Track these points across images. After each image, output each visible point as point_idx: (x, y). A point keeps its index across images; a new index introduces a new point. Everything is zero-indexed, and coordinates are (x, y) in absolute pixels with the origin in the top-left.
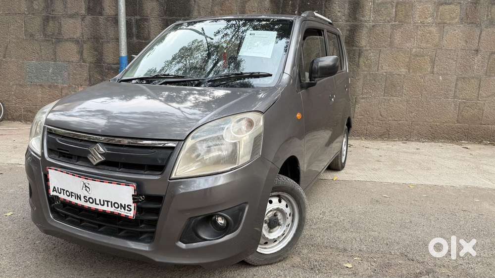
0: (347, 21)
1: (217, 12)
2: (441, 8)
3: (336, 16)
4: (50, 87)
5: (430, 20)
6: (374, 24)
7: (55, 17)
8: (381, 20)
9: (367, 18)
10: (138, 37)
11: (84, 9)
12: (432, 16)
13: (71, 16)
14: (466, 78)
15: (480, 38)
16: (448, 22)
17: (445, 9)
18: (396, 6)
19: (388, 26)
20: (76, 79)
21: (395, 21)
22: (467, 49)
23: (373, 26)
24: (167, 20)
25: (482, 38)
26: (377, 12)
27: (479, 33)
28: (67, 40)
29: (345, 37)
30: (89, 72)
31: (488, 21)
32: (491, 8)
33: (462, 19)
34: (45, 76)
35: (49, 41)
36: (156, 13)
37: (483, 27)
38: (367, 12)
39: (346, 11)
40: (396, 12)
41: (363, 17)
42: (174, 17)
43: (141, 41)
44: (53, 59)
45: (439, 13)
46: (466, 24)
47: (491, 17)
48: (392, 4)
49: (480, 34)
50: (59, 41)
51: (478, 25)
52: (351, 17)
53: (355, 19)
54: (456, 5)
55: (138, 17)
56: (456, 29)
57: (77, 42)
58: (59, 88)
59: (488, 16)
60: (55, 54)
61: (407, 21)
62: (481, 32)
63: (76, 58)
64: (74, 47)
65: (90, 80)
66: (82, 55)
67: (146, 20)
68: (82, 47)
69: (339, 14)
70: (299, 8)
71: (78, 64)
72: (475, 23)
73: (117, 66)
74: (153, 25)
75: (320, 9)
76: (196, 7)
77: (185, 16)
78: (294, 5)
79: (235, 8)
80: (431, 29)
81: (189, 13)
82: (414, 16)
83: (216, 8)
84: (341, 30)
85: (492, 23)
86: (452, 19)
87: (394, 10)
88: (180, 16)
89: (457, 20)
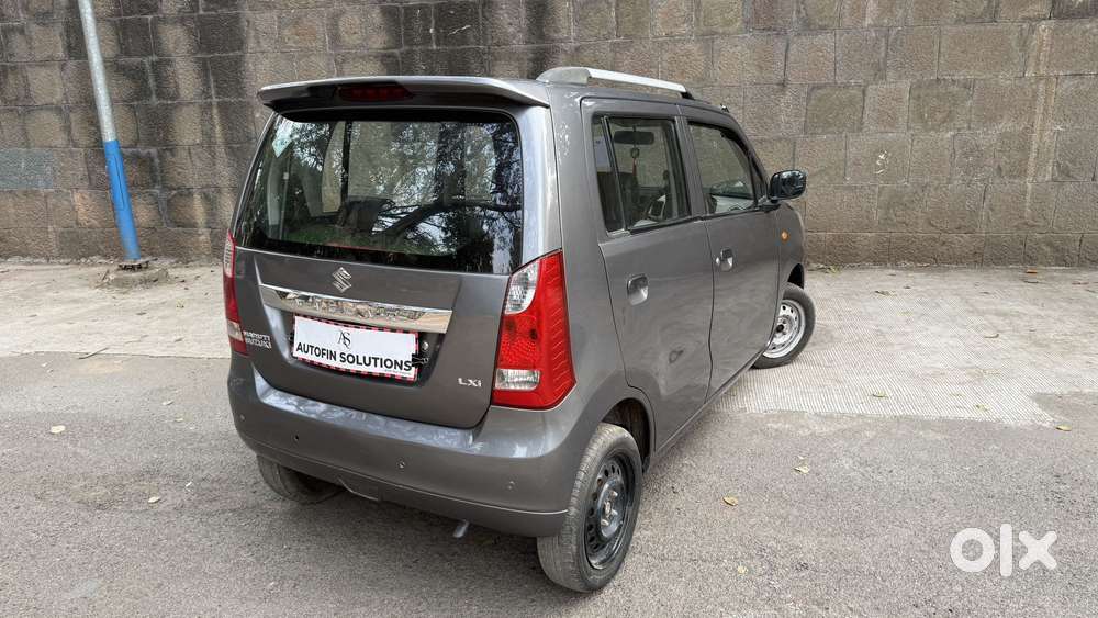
0: (527, 43)
1: (288, 39)
2: (704, 3)
3: (506, 33)
4: (25, 194)
5: (684, 29)
6: (577, 44)
7: (15, 67)
8: (590, 36)
9: (563, 34)
10: (160, 95)
11: (61, 49)
12: (687, 20)
13: (44, 63)
14: (765, 141)
15: (786, 58)
16: (721, 31)
17: (713, 6)
18: (617, 5)
19: (606, 46)
20: (66, 178)
21: (618, 37)
22: (762, 81)
23: (577, 49)
24: (204, 59)
25: (792, 58)
26: (581, 19)
27: (783, 49)
28: (41, 108)
30: (87, 163)
31: (801, 23)
33: (747, 23)
34: (15, 174)
35: (12, 110)
36: (184, 48)
37: (791, 35)
38: (563, 23)
39: (524, 22)
40: (617, 17)
41: (555, 32)
42: (217, 54)
43: (165, 102)
44: (23, 143)
45: (702, 14)
46: (756, 32)
47: (807, 15)
48: (609, 3)
49: (787, 50)
50: (29, 110)
51: (780, 33)
52: (533, 34)
53: (542, 37)
55: (154, 58)
56: (737, 43)
57: (58, 110)
58: (40, 195)
59: (799, 12)
60: (25, 133)
61: (640, 34)
62: (788, 45)
63: (60, 140)
64: (53, 120)
65: (90, 178)
66: (70, 132)
67: (169, 63)
68: (67, 119)
69: (511, 29)
70: (436, 23)
71: (66, 150)
72: (774, 29)
73: (130, 150)
74: (181, 71)
75: (474, 20)
76: (252, 33)
77: (234, 50)
78: (425, 17)
79: (321, 28)
80: (689, 46)
81: (240, 44)
82: (653, 23)
83: (286, 32)
84: (518, 60)
85: (809, 25)
86: (728, 23)
87: (613, 14)
88: (227, 51)
89: (737, 25)
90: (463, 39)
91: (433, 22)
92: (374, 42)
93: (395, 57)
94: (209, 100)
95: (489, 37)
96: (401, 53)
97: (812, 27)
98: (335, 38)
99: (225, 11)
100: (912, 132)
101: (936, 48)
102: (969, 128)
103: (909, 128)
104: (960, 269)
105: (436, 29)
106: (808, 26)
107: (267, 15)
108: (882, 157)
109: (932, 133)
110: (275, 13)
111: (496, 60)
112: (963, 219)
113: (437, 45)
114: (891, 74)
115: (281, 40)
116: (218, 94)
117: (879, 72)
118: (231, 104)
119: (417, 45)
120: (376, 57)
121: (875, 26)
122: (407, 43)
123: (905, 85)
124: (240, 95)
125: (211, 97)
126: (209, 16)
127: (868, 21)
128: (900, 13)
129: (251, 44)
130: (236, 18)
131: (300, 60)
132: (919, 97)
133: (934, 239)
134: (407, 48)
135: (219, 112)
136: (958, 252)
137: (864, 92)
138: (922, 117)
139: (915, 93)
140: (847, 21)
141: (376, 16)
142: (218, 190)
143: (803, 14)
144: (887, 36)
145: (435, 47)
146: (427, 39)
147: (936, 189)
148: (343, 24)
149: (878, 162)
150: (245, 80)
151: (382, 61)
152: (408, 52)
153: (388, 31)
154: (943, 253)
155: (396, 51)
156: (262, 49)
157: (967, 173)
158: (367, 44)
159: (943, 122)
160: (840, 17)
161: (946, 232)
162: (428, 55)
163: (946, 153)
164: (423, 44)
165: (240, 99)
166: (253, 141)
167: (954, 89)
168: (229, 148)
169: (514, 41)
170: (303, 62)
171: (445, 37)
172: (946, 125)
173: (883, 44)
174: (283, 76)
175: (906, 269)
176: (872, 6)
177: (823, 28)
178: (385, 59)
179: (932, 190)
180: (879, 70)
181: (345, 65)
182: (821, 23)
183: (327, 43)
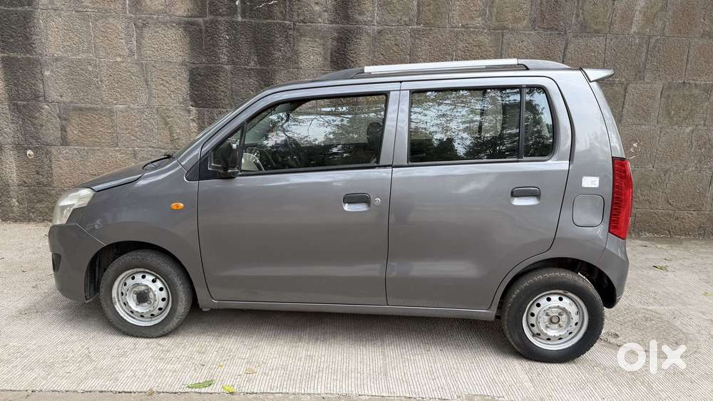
0: (332, 22)
3: (313, 12)
5: (478, 22)
6: (380, 28)
8: (392, 21)
9: (367, 18)
12: (483, 14)
16: (510, 27)
17: (505, 3)
19: (406, 31)
21: (418, 24)
23: (380, 32)
26: (385, 5)
27: (562, 48)
29: (329, 51)
31: (579, 25)
33: (534, 21)
37: (570, 36)
38: (367, 6)
39: (330, 3)
40: (418, 5)
41: (360, 14)
42: (2, 7)
45: (495, 10)
46: (541, 31)
47: (584, 19)
49: (565, 49)
51: (562, 33)
52: (339, 15)
53: (347, 18)
56: (524, 39)
59: (577, 16)
61: (438, 23)
62: (567, 45)
69: (317, 8)
72: (556, 29)
77: (22, 5)
80: (481, 38)
82: (451, 15)
84: (323, 38)
85: (585, 27)
86: (517, 20)
87: (415, 3)
88: (16, 6)
89: (525, 22)
90: (269, 13)
92: (177, 9)
93: (198, 25)
95: (295, 14)
96: (205, 22)
97: (588, 30)
100: (660, 125)
101: (685, 57)
102: (705, 125)
103: (658, 122)
104: (690, 240)
105: (242, 2)
106: (584, 29)
108: (635, 145)
109: (676, 127)
111: (301, 35)
112: (693, 199)
113: (244, 16)
114: (648, 75)
117: (639, 74)
118: (18, 60)
119: (222, 16)
120: (179, 24)
121: (638, 33)
122: (211, 13)
123: (658, 86)
124: (28, 51)
127: (634, 29)
128: (659, 24)
131: (97, 20)
132: (669, 96)
133: (670, 215)
134: (212, 17)
135: (4, 67)
136: (687, 226)
137: (626, 89)
138: (669, 113)
139: (666, 93)
140: (616, 28)
143: (581, 18)
144: (648, 43)
145: (240, 19)
146: (233, 11)
147: (675, 174)
149: (632, 150)
150: (34, 37)
151: (185, 29)
152: (212, 22)
154: (675, 226)
155: (201, 20)
156: (54, 7)
157: (700, 161)
158: (170, 11)
159: (686, 119)
160: (611, 24)
161: (679, 209)
162: (232, 25)
163: (685, 144)
164: (228, 15)
165: (28, 55)
166: (41, 99)
167: (696, 92)
168: (14, 104)
169: (320, 20)
170: (99, 23)
171: (251, 10)
172: (687, 121)
173: (644, 49)
174: (77, 36)
175: (648, 239)
176: (638, 17)
177: (597, 32)
178: (188, 26)
179: (672, 175)
180: (639, 72)
181: (146, 30)
182: (595, 27)
183: (127, 6)
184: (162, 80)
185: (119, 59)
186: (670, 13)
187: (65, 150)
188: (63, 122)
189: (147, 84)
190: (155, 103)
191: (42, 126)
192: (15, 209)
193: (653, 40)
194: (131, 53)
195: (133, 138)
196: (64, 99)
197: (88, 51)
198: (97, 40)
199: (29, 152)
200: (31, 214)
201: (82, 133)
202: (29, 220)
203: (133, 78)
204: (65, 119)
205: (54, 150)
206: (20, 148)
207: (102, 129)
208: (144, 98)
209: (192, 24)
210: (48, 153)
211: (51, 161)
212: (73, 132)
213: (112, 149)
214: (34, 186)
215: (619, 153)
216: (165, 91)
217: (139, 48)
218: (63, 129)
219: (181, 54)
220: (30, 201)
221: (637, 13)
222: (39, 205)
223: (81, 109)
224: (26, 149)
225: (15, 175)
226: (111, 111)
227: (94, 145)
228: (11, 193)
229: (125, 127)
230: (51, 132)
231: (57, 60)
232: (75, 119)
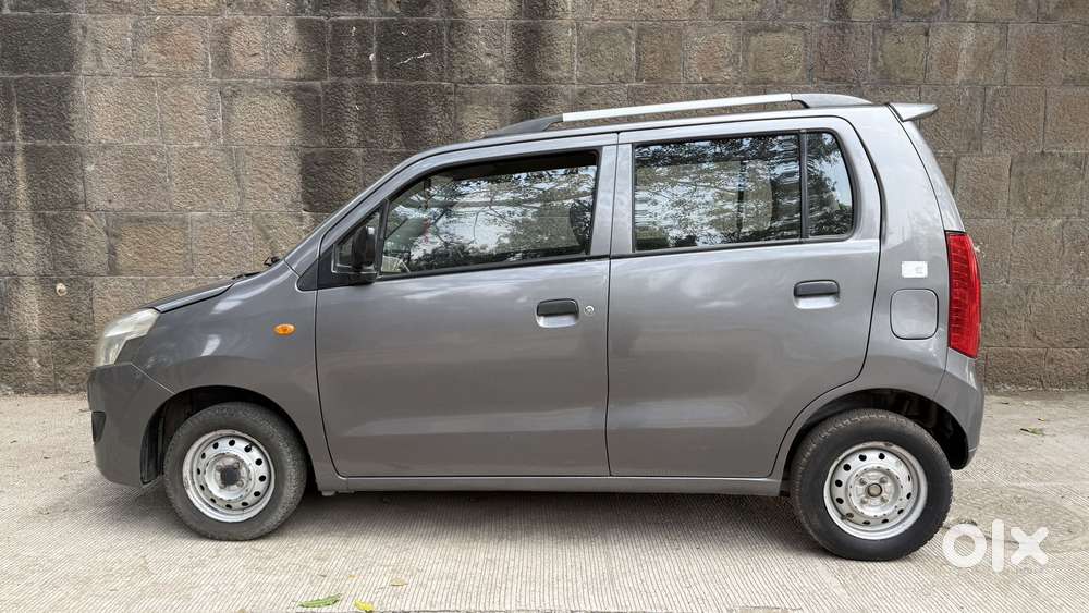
0: (511, 82)
1: (148, 58)
2: (754, 40)
3: (482, 67)
5: (728, 74)
6: (583, 87)
8: (599, 76)
9: (563, 72)
12: (733, 62)
16: (775, 79)
17: (765, 45)
18: (639, 38)
19: (622, 91)
21: (639, 79)
23: (582, 93)
26: (588, 54)
31: (877, 73)
32: (883, 38)
33: (810, 70)
37: (866, 89)
38: (564, 56)
39: (508, 54)
40: (638, 53)
41: (552, 69)
42: (28, 74)
45: (752, 55)
47: (885, 64)
48: (627, 34)
51: (853, 86)
52: (521, 70)
53: (533, 75)
54: (794, 33)
59: (875, 60)
61: (668, 77)
69: (489, 62)
70: (380, 46)
72: (845, 81)
75: (436, 47)
76: (89, 45)
77: (57, 70)
78: (362, 38)
79: (201, 45)
81: (69, 61)
82: (686, 65)
83: (146, 49)
84: (498, 104)
85: (888, 76)
86: (785, 69)
87: (633, 50)
88: (47, 71)
89: (799, 70)
90: (418, 72)
91: (375, 47)
92: (284, 69)
93: (314, 91)
94: (9, 143)
95: (457, 70)
96: (325, 87)
97: (892, 80)
98: (224, 61)
99: (47, 11)
100: (1012, 218)
101: (1041, 114)
102: (1080, 215)
103: (1009, 213)
104: (1075, 393)
105: (380, 56)
106: (886, 78)
107: (116, 21)
108: (976, 249)
109: (1037, 220)
110: (129, 20)
111: (466, 102)
112: (1074, 329)
113: (379, 78)
114: (988, 143)
115: (136, 58)
116: (26, 135)
117: (974, 143)
118: (48, 150)
119: (350, 76)
120: (285, 90)
121: (968, 82)
122: (334, 72)
123: (1005, 159)
124: (63, 137)
125: (13, 138)
126: (18, 17)
128: (998, 69)
129: (87, 62)
130: (66, 23)
131: (165, 89)
132: (1022, 174)
133: (1040, 356)
134: (334, 79)
135: (27, 161)
136: (1068, 371)
137: (955, 165)
138: (1025, 199)
139: (1016, 170)
140: (934, 74)
141: (289, 32)
142: (16, 279)
143: (880, 63)
144: (984, 97)
145: (375, 80)
146: (364, 69)
147: (1042, 291)
148: (236, 40)
150: (73, 116)
151: (294, 97)
152: (334, 86)
153: (307, 54)
154: (1050, 373)
155: (318, 83)
156: (103, 71)
157: (1078, 271)
158: (272, 71)
159: (1050, 207)
160: (926, 70)
161: (1053, 346)
162: (365, 91)
163: (1054, 246)
164: (359, 75)
165: (63, 143)
166: (81, 206)
167: (1063, 166)
168: (39, 216)
169: (493, 78)
170: (169, 93)
171: (392, 67)
172: (1053, 210)
173: (979, 106)
174: (135, 112)
175: (1009, 394)
176: (965, 58)
177: (905, 82)
178: (300, 94)
179: (1037, 292)
180: (974, 139)
181: (236, 101)
182: (902, 76)
183: (210, 67)
184: (261, 173)
185: (196, 144)
186: (1014, 51)
187: (114, 282)
188: (113, 240)
189: (238, 180)
190: (250, 206)
191: (79, 246)
192: (36, 374)
193: (991, 92)
194: (216, 135)
195: (215, 260)
196: (114, 205)
197: (151, 135)
198: (165, 117)
199: (60, 286)
200: (60, 382)
201: (141, 255)
202: (57, 391)
203: (218, 171)
204: (115, 236)
205: (97, 283)
206: (46, 281)
207: (169, 249)
208: (233, 201)
209: (306, 90)
210: (88, 286)
211: (91, 300)
212: (126, 255)
213: (184, 278)
214: (66, 338)
215: (954, 225)
216: (265, 189)
217: (226, 127)
218: (112, 251)
219: (289, 133)
220: (59, 360)
221: (964, 52)
222: (71, 368)
223: (139, 220)
224: (56, 282)
225: (36, 322)
226: (184, 221)
227: (158, 274)
228: (30, 351)
229: (202, 244)
230: (93, 255)
231: (105, 147)
232: (130, 234)
